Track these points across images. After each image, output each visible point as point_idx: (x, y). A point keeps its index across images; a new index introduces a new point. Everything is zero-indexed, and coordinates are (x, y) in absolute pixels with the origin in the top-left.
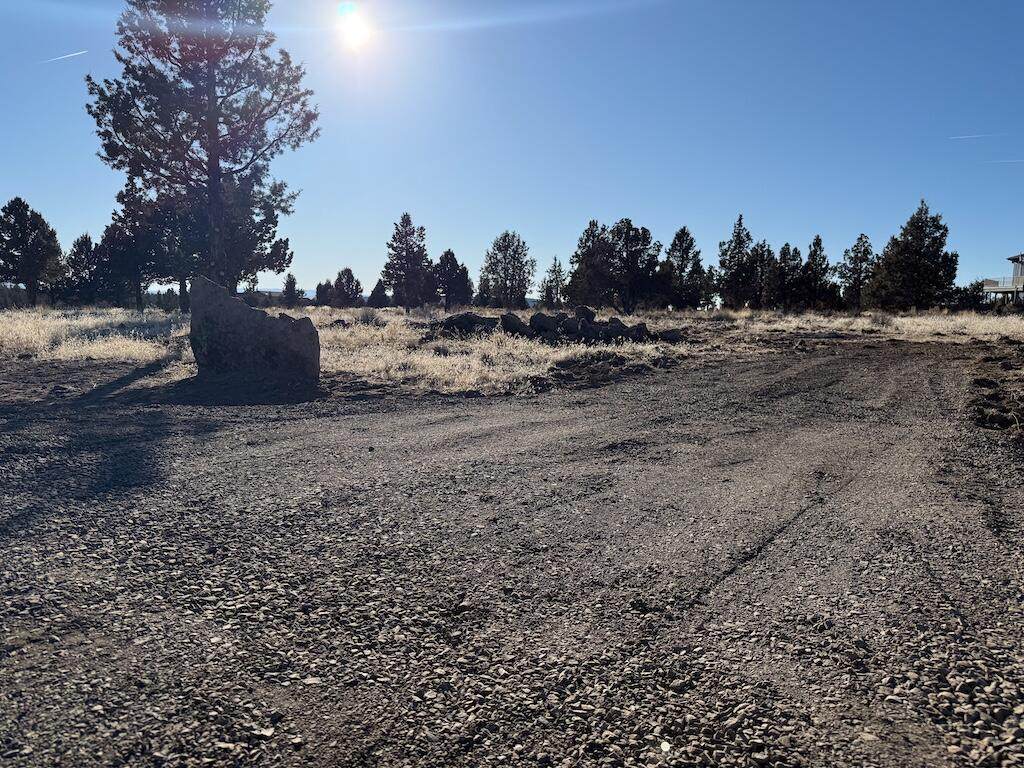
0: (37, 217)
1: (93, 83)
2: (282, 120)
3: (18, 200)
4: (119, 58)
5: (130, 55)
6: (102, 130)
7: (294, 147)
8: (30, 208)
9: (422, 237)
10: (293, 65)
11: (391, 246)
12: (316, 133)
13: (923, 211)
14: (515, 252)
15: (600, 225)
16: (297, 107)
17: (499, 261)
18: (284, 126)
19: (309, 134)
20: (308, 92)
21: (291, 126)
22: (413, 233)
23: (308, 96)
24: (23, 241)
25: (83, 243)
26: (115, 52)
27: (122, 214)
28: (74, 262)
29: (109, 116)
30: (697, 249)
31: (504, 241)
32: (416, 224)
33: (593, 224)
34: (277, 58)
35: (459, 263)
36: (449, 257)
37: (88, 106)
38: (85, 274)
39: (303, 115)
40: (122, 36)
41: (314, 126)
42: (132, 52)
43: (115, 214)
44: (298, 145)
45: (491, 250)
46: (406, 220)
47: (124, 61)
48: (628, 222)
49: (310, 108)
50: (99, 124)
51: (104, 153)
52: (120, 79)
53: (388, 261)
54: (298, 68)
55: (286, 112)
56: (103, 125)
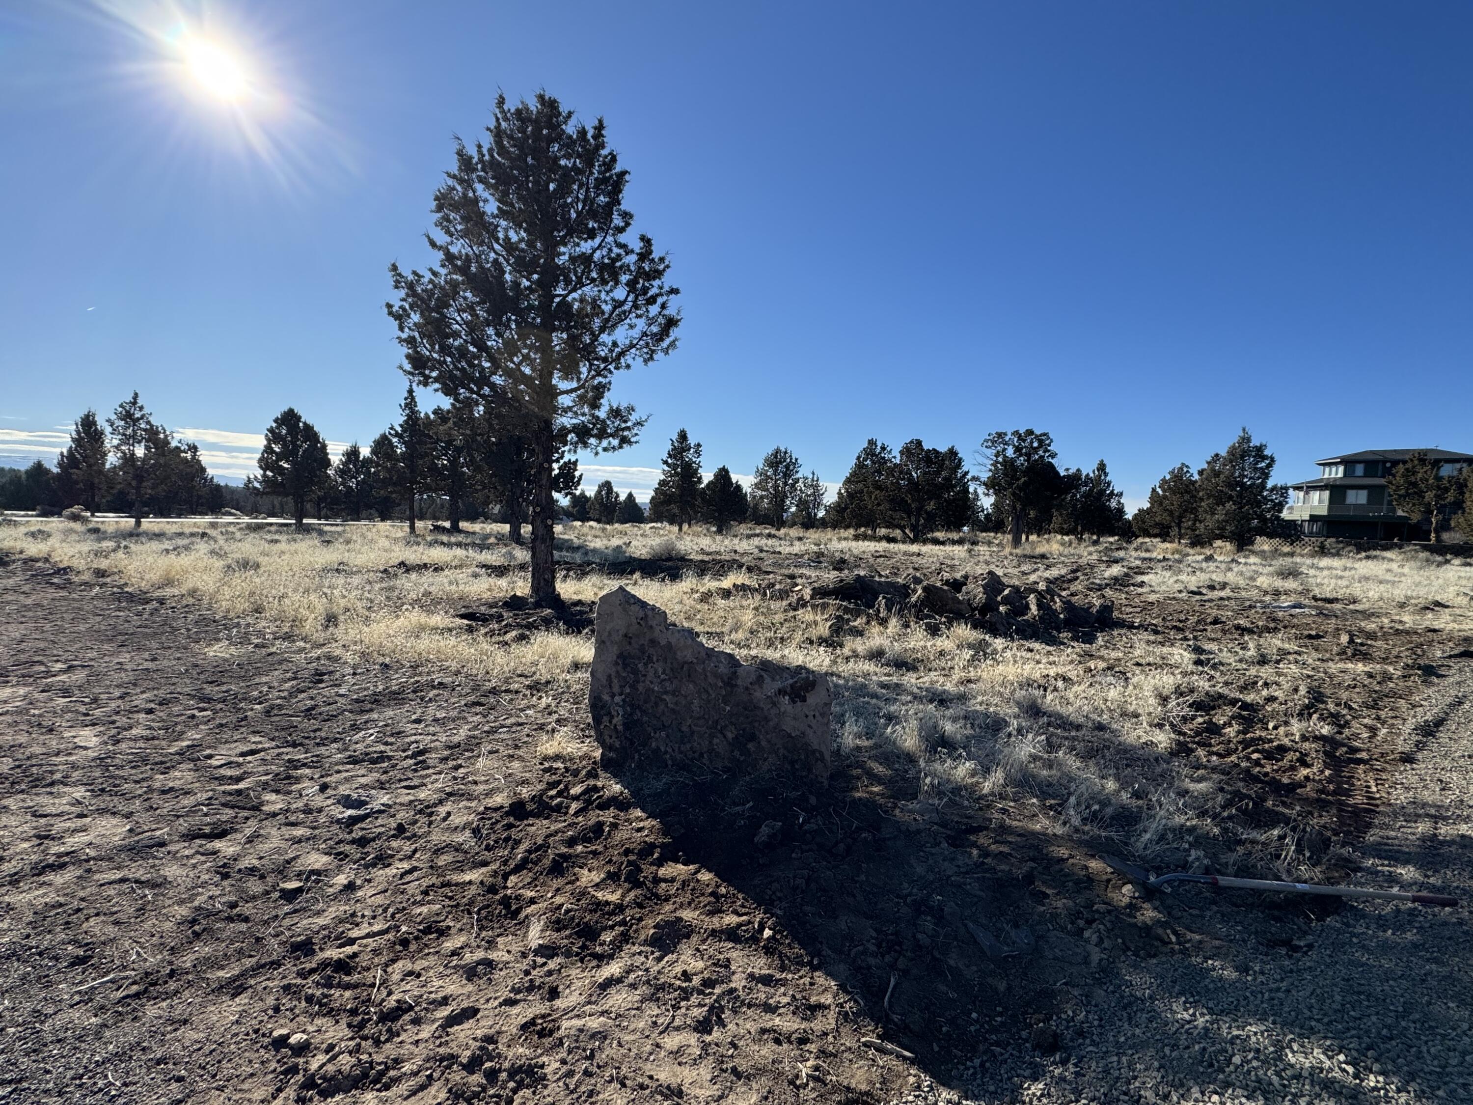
0: (308, 428)
1: (400, 275)
2: (631, 327)
3: (291, 411)
4: (433, 244)
5: (449, 239)
6: (404, 336)
7: (646, 361)
8: (303, 420)
9: (698, 453)
10: (655, 255)
11: (665, 462)
12: (672, 344)
13: (1246, 439)
14: (787, 467)
15: (879, 444)
16: (654, 310)
17: (769, 477)
18: (636, 333)
19: (665, 344)
20: (674, 291)
21: (645, 334)
22: (689, 450)
23: (672, 296)
24: (294, 452)
25: (352, 454)
26: (428, 237)
27: (399, 429)
28: (343, 472)
29: (416, 317)
30: (965, 469)
31: (776, 457)
32: (692, 441)
33: (872, 443)
34: (637, 246)
35: (734, 481)
36: (723, 475)
37: (389, 306)
38: (353, 484)
39: (661, 320)
40: (439, 215)
41: (674, 333)
42: (451, 235)
43: (392, 428)
44: (651, 358)
45: (761, 466)
46: (683, 436)
47: (440, 248)
48: (919, 443)
49: (670, 311)
50: (401, 329)
51: (408, 367)
52: (437, 268)
53: (663, 477)
54: (662, 260)
55: (638, 316)
56: (406, 330)
